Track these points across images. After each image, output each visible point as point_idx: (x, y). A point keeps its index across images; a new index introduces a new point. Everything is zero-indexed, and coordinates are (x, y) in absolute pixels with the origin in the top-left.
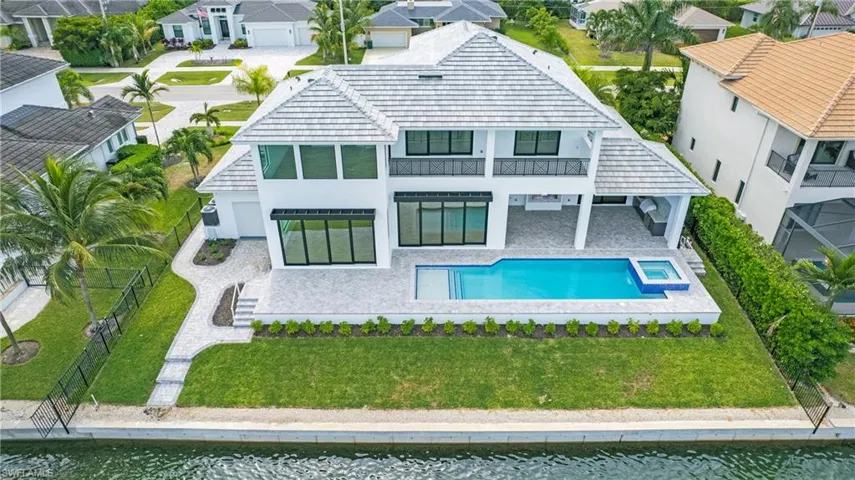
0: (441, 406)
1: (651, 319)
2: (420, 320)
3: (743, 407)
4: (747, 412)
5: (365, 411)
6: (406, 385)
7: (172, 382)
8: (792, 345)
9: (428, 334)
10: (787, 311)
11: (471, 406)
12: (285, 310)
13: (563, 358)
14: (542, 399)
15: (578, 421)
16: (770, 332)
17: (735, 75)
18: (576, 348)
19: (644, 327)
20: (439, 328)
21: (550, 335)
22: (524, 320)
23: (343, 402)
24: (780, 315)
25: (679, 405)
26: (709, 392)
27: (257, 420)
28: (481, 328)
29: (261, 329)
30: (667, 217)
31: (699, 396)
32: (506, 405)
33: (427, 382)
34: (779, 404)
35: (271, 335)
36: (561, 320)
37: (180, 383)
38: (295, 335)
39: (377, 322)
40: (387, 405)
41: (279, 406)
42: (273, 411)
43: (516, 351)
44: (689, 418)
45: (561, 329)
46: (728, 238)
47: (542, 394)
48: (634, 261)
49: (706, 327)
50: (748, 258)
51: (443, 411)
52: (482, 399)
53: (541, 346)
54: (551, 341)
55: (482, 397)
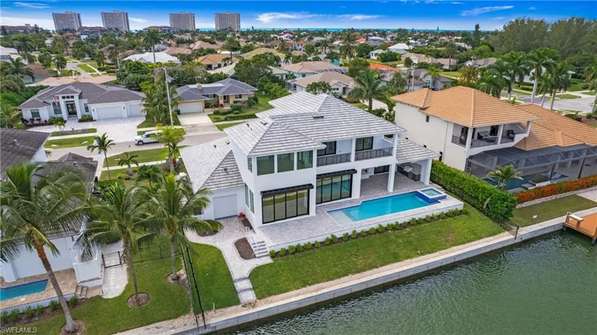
0: (382, 266)
1: (440, 211)
2: (350, 233)
3: (490, 236)
4: (491, 238)
5: (350, 276)
6: (361, 261)
7: (245, 290)
8: (497, 207)
9: (355, 238)
10: (491, 195)
11: (393, 262)
12: (284, 242)
13: (416, 235)
14: (419, 252)
15: (438, 256)
16: (485, 206)
17: (425, 106)
18: (418, 230)
19: (439, 216)
20: (359, 235)
21: (405, 227)
22: (393, 222)
23: (339, 275)
24: (488, 197)
25: (469, 242)
26: (475, 234)
27: (304, 293)
28: (377, 230)
29: (274, 255)
30: (420, 171)
31: (472, 237)
32: (407, 258)
33: (369, 258)
34: (500, 232)
35: (281, 256)
36: (407, 220)
37: (250, 289)
38: (293, 253)
39: (330, 238)
40: (359, 271)
41: (310, 285)
42: (309, 288)
43: (397, 236)
44: (474, 245)
45: (409, 224)
46: (451, 174)
47: (417, 250)
48: (419, 191)
49: (461, 211)
50: (464, 179)
51: (383, 267)
52: (396, 258)
53: (404, 232)
54: (408, 229)
55: (395, 258)
